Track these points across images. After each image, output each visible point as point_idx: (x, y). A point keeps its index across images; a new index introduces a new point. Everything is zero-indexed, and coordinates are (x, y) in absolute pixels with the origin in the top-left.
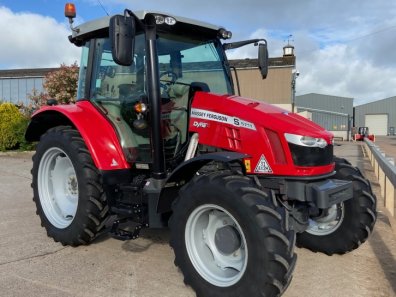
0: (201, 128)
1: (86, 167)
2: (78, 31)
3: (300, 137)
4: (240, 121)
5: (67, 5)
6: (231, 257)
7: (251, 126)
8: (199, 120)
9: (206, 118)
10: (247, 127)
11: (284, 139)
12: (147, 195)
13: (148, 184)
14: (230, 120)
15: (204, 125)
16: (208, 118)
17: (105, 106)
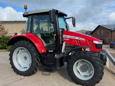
0: (67, 40)
1: (34, 52)
2: (28, 13)
3: (97, 42)
4: (80, 38)
5: (25, 5)
6: (85, 73)
7: (84, 39)
8: (66, 38)
9: (68, 37)
10: (82, 40)
11: (93, 42)
12: (56, 59)
13: (55, 56)
14: (77, 38)
15: (68, 39)
16: (69, 38)
17: (37, 35)
